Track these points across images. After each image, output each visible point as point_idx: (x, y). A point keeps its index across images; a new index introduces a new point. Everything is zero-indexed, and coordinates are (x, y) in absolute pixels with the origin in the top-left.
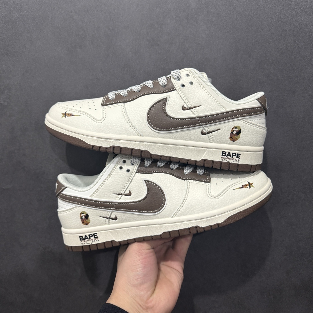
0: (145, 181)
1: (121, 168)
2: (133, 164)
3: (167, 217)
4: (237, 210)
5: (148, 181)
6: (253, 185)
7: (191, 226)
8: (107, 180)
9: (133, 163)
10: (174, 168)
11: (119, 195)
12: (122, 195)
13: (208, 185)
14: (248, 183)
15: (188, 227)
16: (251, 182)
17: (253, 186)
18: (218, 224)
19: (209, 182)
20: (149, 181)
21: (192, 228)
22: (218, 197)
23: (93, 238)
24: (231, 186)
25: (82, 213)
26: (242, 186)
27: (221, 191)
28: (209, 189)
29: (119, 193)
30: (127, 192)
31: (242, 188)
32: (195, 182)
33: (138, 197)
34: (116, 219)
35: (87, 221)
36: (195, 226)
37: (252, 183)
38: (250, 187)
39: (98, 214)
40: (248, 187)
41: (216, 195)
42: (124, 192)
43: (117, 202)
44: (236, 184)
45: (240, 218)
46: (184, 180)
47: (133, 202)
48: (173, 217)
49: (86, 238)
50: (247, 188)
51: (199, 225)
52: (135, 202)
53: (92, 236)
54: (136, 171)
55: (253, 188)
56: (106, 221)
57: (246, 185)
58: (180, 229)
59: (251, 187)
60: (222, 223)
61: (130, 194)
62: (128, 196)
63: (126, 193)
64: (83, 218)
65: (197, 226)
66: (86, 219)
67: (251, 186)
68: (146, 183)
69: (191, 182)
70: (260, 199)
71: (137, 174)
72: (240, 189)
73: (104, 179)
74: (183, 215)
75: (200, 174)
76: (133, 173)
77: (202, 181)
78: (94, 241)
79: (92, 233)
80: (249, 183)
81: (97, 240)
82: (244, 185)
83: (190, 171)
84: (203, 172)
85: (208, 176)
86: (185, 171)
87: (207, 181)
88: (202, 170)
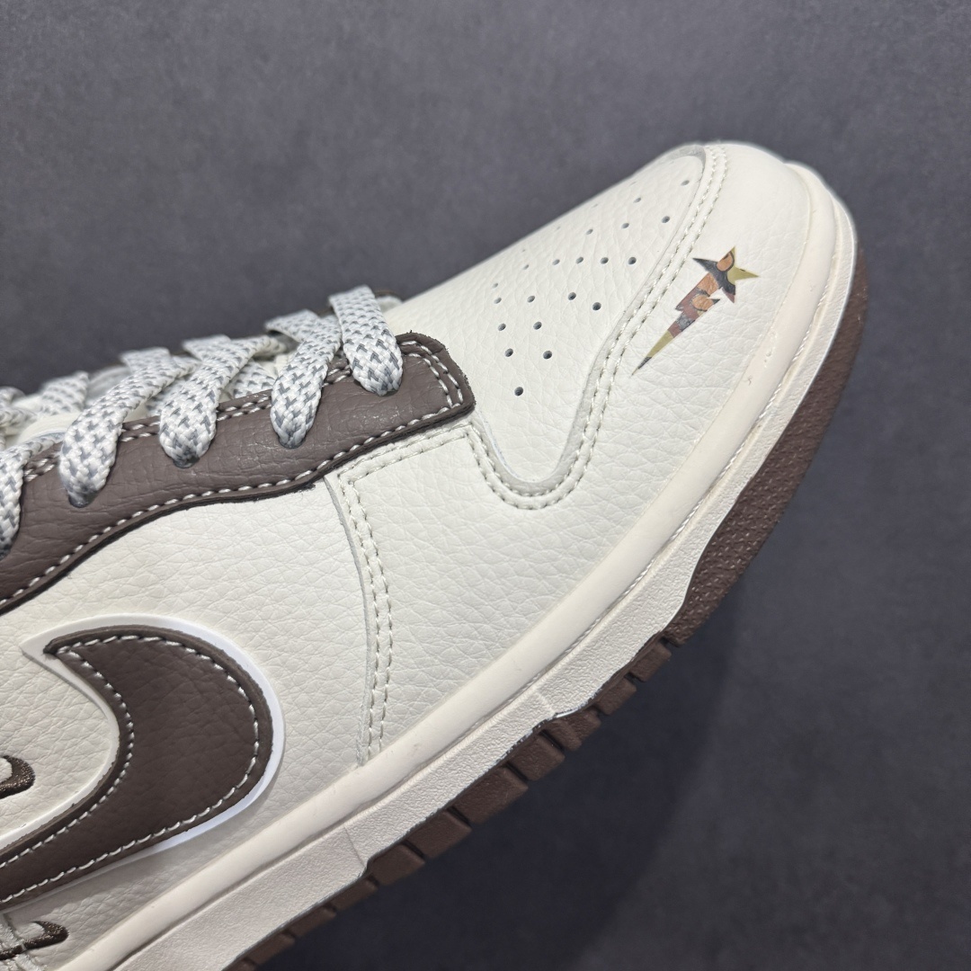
0: (52, 650)
3: (336, 774)
5: (70, 641)
6: (739, 264)
7: (509, 746)
10: (191, 442)
13: (468, 429)
14: (702, 272)
15: (492, 762)
16: (716, 256)
17: (745, 274)
18: (663, 638)
19: (470, 405)
20: (83, 637)
21: (522, 749)
24: (616, 351)
31: (685, 321)
32: (387, 457)
33: (84, 768)
36: (528, 732)
37: (731, 255)
38: (730, 290)
40: (720, 294)
44: (639, 314)
46: (309, 485)
50: (714, 308)
51: (551, 707)
52: (85, 805)
55: (750, 282)
57: (697, 292)
58: (452, 796)
59: (740, 285)
60: (681, 613)
61: (24, 779)
62: (22, 795)
65: (545, 723)
67: (730, 275)
68: (65, 660)
69: (357, 471)
70: (826, 328)
74: (421, 713)
75: (385, 387)
80: (708, 264)
82: (689, 299)
83: (315, 402)
84: (393, 358)
85: (438, 369)
86: (280, 420)
87: (448, 407)
88: (378, 350)
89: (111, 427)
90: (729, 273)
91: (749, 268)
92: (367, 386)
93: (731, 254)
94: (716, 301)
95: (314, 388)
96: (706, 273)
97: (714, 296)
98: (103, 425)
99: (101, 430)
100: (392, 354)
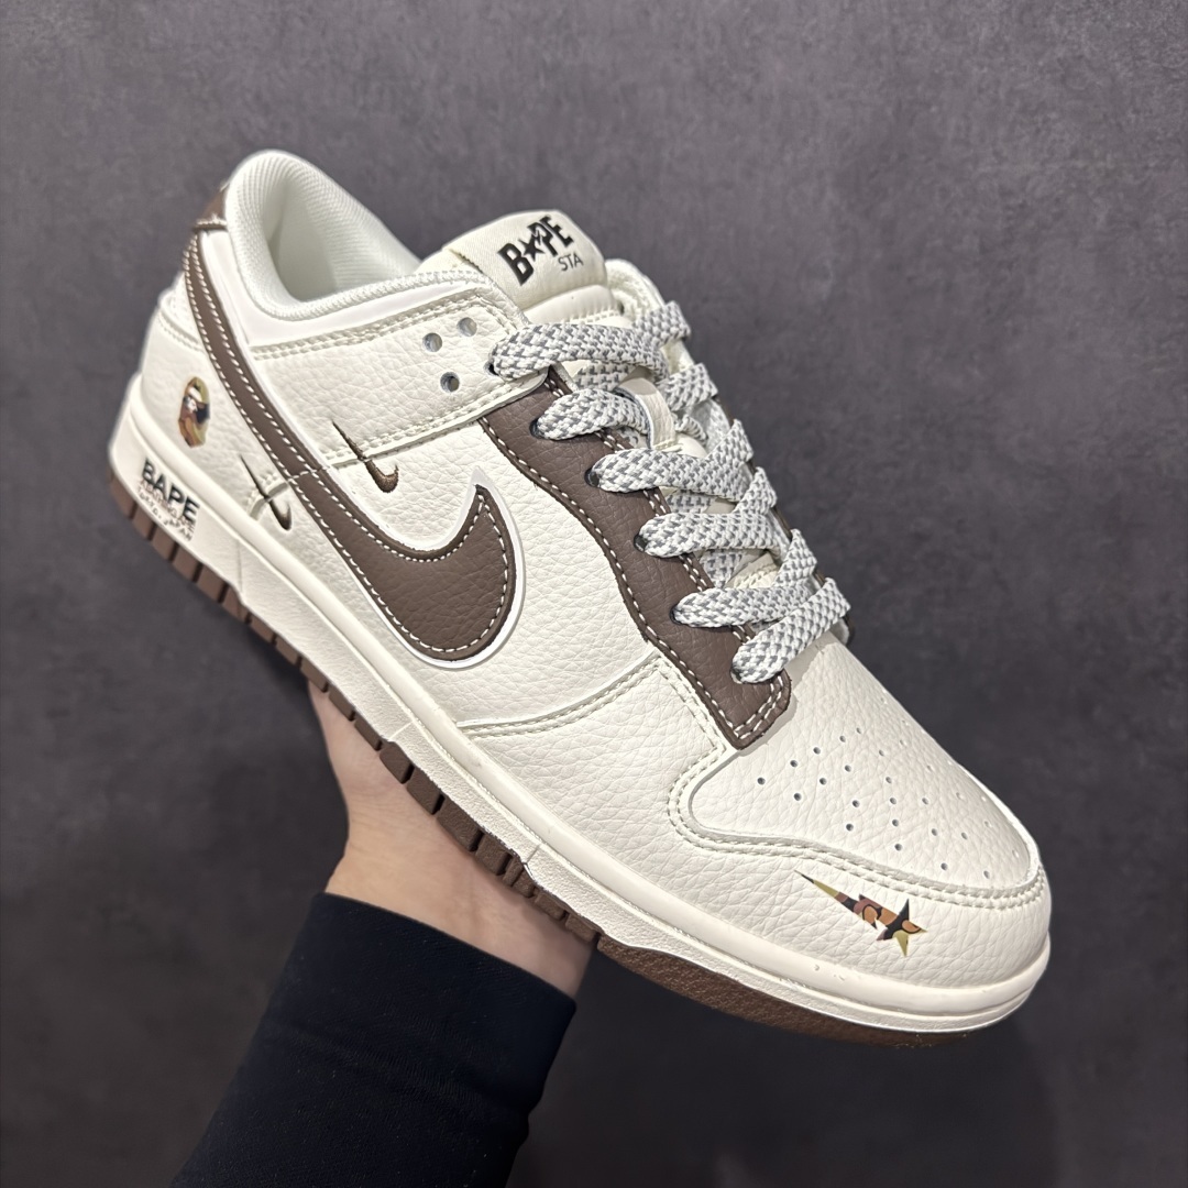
0: (480, 490)
1: (433, 340)
2: (496, 370)
3: (447, 708)
4: (729, 966)
5: (488, 500)
6: (912, 938)
7: (494, 833)
8: (349, 343)
9: (499, 365)
10: (654, 543)
11: (351, 446)
12: (360, 457)
13: (720, 748)
14: (897, 910)
15: (481, 823)
16: (915, 918)
17: (904, 944)
18: (599, 935)
19: (740, 745)
21: (497, 843)
22: (702, 841)
23: (178, 507)
24: (808, 852)
25: (198, 384)
26: (856, 898)
27: (748, 830)
28: (705, 773)
29: (354, 439)
30: (385, 466)
31: (850, 904)
32: (682, 690)
34: (285, 523)
35: (196, 431)
36: (508, 846)
37: (917, 930)
38: (887, 935)
39: (241, 445)
40: (882, 928)
41: (710, 825)
42: (375, 456)
43: (319, 468)
44: (847, 864)
45: (712, 1001)
46: (646, 637)
47: (374, 529)
48: (463, 729)
49: (161, 485)
50: (868, 926)
51: (529, 859)
52: (379, 534)
53: (179, 500)
54: (479, 411)
55: (899, 948)
56: (253, 495)
57: (879, 910)
59: (894, 942)
61: (387, 485)
62: (376, 486)
63: (378, 463)
64: (192, 406)
65: (518, 857)
66: (194, 417)
67: (899, 933)
68: (476, 501)
69: (665, 669)
70: (880, 1018)
71: (478, 428)
72: (832, 900)
73: (342, 328)
74: (504, 763)
76: (460, 411)
77: (714, 712)
78: (177, 525)
79: (187, 493)
80: (905, 913)
81: (186, 527)
82: (871, 904)
83: (710, 625)
84: (764, 673)
85: (765, 711)
86: (689, 602)
87: (735, 728)
88: (767, 660)
89: (651, 481)
90: (901, 932)
91: (910, 947)
92: (735, 659)
93: (919, 930)
94: (874, 925)
95: (721, 620)
96: (898, 914)
97: (878, 923)
98: (651, 474)
99: (645, 474)
100: (766, 672)
